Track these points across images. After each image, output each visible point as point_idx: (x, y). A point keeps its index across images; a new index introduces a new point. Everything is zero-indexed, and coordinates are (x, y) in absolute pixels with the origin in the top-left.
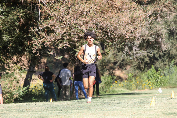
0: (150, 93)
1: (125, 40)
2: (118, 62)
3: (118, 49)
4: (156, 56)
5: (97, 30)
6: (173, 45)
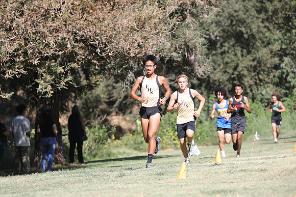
0: (176, 156)
1: (128, 59)
2: (116, 100)
3: (115, 76)
5: (75, 43)
6: (216, 65)
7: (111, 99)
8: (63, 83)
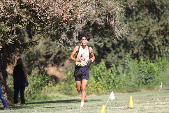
0: (98, 100)
2: (52, 55)
4: (107, 46)
5: (20, 8)
6: (132, 30)
7: (48, 54)
8: (10, 40)
